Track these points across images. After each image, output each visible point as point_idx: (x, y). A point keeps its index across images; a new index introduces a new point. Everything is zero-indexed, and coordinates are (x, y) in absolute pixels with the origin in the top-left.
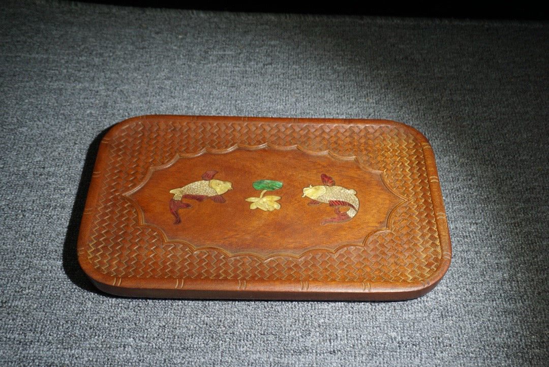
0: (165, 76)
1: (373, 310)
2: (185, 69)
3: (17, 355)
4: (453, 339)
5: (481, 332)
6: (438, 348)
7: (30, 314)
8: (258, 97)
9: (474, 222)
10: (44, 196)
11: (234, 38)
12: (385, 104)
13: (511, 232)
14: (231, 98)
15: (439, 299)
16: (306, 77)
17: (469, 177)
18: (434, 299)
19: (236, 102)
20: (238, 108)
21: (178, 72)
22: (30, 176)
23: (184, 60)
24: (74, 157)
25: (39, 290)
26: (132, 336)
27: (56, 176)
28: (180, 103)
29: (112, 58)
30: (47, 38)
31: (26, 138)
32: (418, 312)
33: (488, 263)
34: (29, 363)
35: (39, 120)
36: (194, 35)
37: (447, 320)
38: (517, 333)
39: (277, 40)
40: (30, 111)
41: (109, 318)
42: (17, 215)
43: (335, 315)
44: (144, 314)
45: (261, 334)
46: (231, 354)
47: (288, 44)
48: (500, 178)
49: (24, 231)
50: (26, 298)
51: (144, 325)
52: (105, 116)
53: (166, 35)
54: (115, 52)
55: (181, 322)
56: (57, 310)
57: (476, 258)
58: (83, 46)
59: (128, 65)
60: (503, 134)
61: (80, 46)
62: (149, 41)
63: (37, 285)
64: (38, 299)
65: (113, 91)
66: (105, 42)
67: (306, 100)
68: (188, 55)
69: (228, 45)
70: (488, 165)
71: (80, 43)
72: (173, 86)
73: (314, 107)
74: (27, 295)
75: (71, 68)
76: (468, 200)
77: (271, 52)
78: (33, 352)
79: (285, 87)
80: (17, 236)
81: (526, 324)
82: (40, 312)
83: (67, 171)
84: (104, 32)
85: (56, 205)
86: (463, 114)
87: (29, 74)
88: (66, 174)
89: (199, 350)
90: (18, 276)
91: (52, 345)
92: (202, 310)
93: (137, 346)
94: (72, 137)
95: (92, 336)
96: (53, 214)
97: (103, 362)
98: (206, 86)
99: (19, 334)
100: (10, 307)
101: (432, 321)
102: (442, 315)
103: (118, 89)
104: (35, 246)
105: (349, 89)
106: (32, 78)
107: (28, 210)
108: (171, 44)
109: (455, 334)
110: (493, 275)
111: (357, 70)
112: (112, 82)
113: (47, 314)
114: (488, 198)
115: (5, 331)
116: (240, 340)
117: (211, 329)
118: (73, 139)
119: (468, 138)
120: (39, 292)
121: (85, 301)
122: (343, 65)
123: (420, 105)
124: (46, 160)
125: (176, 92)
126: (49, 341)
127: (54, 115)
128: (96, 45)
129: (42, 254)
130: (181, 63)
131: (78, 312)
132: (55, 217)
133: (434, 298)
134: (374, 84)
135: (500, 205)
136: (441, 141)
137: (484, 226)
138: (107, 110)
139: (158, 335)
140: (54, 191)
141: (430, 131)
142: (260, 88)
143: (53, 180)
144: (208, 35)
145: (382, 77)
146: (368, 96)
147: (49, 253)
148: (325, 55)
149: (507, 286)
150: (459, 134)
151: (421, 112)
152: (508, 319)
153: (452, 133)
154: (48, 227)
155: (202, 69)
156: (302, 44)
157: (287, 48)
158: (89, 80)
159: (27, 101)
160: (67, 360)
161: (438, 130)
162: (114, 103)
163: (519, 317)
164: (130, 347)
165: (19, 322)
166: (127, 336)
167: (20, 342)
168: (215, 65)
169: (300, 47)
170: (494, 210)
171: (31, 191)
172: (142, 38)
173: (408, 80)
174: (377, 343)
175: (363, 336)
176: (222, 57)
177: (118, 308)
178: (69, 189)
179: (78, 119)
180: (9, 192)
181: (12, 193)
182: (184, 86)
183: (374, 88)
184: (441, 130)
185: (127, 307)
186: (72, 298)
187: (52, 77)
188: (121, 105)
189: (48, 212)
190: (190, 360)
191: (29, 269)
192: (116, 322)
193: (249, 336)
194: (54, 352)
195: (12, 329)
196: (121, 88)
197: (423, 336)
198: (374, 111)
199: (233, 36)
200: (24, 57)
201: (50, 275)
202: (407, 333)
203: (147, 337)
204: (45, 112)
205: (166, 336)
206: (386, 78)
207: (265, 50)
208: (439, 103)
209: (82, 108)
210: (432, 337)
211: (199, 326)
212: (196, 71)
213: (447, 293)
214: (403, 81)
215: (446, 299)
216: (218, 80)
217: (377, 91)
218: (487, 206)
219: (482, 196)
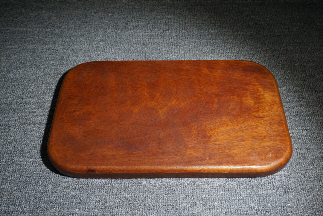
0: (100, 39)
1: (239, 188)
2: (113, 35)
4: (293, 208)
5: (312, 203)
6: (283, 214)
7: (12, 193)
9: (304, 129)
11: (144, 14)
14: (143, 52)
15: (283, 181)
18: (280, 181)
19: (146, 54)
20: (147, 58)
23: (112, 29)
24: (42, 91)
25: (18, 178)
26: (78, 208)
28: (110, 56)
30: (26, 18)
32: (269, 190)
35: (20, 69)
36: (119, 13)
37: (289, 195)
40: (14, 63)
41: (63, 196)
43: (213, 192)
44: (86, 193)
45: (164, 206)
47: (179, 18)
49: (9, 140)
50: (9, 182)
51: (86, 200)
52: (62, 65)
54: (69, 25)
55: (110, 198)
56: (30, 191)
58: (49, 22)
59: (77, 33)
61: (47, 22)
62: (90, 18)
63: (17, 174)
64: (17, 184)
65: (67, 49)
66: (63, 19)
68: (115, 26)
69: (141, 19)
70: (313, 91)
71: (47, 21)
72: (105, 46)
75: (41, 36)
79: (177, 44)
80: (5, 143)
82: (19, 192)
83: (37, 100)
84: (62, 13)
85: (30, 123)
87: (15, 40)
90: (5, 169)
92: (124, 189)
93: (81, 214)
96: (28, 128)
98: (126, 45)
99: (5, 207)
101: (278, 196)
102: (285, 191)
103: (70, 48)
104: (16, 149)
105: (219, 44)
106: (16, 43)
107: (12, 126)
108: (104, 19)
110: (319, 164)
111: (224, 32)
114: (314, 113)
116: (149, 210)
117: (130, 202)
118: (41, 80)
119: (298, 74)
121: (47, 185)
122: (214, 30)
123: (266, 53)
124: (24, 94)
125: (107, 49)
126: (24, 211)
127: (29, 65)
128: (57, 21)
129: (21, 154)
130: (111, 31)
131: (43, 191)
132: (29, 130)
134: (235, 41)
136: (281, 76)
137: (312, 132)
139: (95, 207)
140: (29, 113)
142: (161, 45)
143: (28, 106)
144: (128, 13)
145: (241, 36)
146: (231, 49)
147: (25, 154)
148: (203, 24)
150: (292, 71)
151: (267, 58)
153: (288, 71)
154: (24, 137)
156: (188, 17)
157: (178, 19)
159: (13, 57)
161: (278, 70)
164: (76, 214)
168: (132, 31)
169: (186, 19)
170: (318, 121)
171: (14, 114)
172: (86, 16)
173: (258, 38)
174: (241, 210)
175: (232, 206)
176: (137, 27)
177: (69, 189)
178: (38, 112)
179: (45, 68)
182: (112, 45)
183: (236, 44)
184: (281, 69)
185: (75, 188)
187: (29, 42)
188: (72, 58)
192: (68, 198)
193: (155, 207)
196: (72, 48)
197: (273, 206)
199: (144, 13)
200: (12, 30)
201: (25, 168)
202: (262, 204)
203: (87, 208)
204: (24, 64)
205: (100, 207)
206: (243, 37)
207: (164, 22)
208: (279, 52)
209: (47, 61)
210: (279, 206)
211: (122, 200)
212: (120, 36)
213: (288, 177)
214: (255, 39)
215: (288, 180)
216: (134, 41)
217: (238, 45)
218: (313, 118)
219: (310, 112)
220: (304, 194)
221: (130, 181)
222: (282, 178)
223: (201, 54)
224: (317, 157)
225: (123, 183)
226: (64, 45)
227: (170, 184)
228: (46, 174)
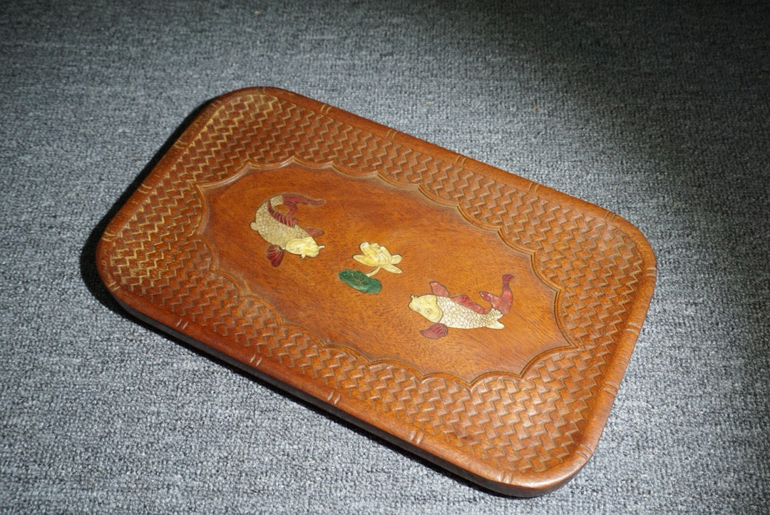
3: (15, 498)
8: (371, 106)
10: (55, 259)
13: (748, 318)
16: (444, 74)
17: (688, 232)
21: (253, 68)
27: (73, 230)
29: (156, 47)
31: (29, 171)
33: (710, 366)
34: (32, 510)
38: (751, 475)
42: (16, 289)
46: (323, 501)
48: (735, 233)
53: (236, 10)
57: (692, 358)
60: (742, 163)
67: (443, 110)
73: (455, 122)
74: (30, 408)
78: (37, 493)
81: (765, 462)
86: (682, 132)
89: (277, 493)
91: (64, 484)
94: (96, 170)
95: (123, 472)
97: (138, 510)
100: (5, 426)
112: (155, 84)
113: (59, 437)
120: (47, 404)
133: (627, 420)
135: (732, 275)
138: (148, 127)
141: (630, 159)
149: (738, 403)
152: (738, 453)
155: (288, 63)
160: (86, 506)
162: (158, 116)
163: (756, 450)
165: (18, 448)
166: (173, 472)
167: (20, 479)
180: (4, 254)
181: (9, 256)
186: (93, 413)
190: (264, 509)
191: (32, 370)
194: (69, 495)
195: (8, 460)
198: (546, 128)
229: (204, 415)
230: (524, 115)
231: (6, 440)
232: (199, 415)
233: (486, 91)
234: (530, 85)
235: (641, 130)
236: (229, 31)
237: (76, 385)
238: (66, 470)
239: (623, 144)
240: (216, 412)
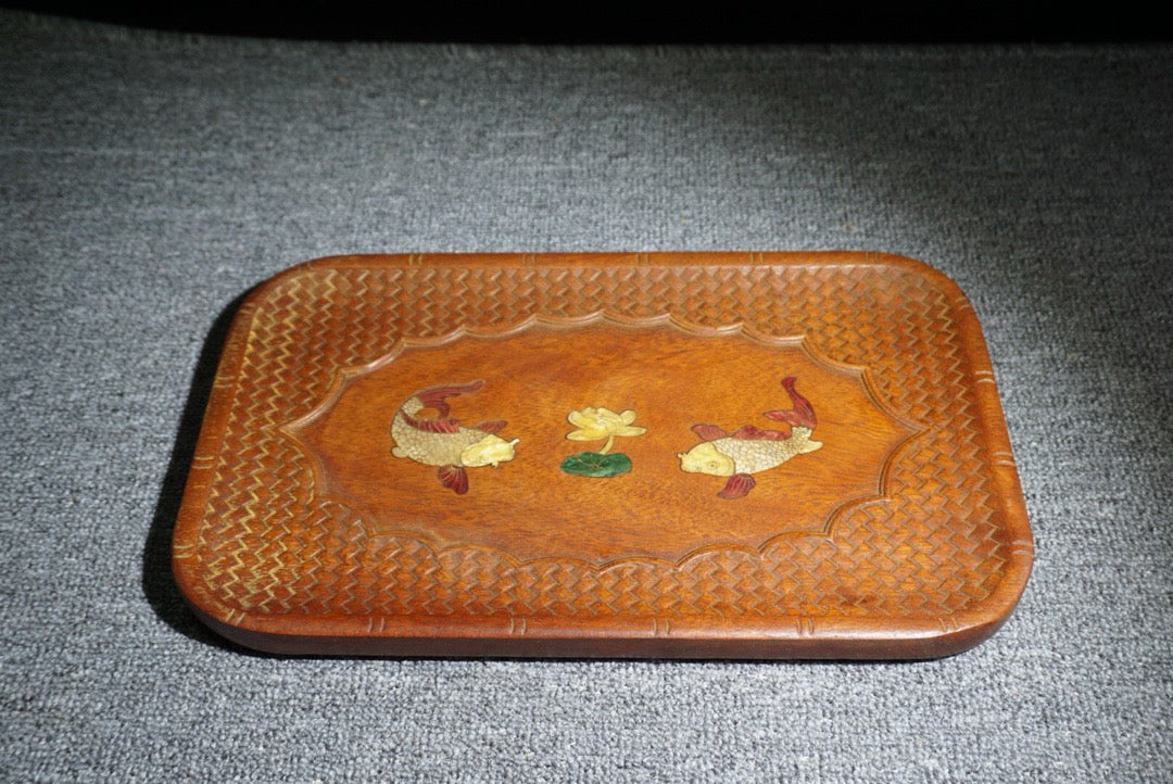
0: (389, 187)
1: (881, 706)
2: (434, 171)
4: (1074, 775)
5: (1140, 757)
7: (87, 726)
8: (598, 228)
9: (1108, 497)
10: (121, 456)
11: (542, 100)
12: (887, 234)
14: (539, 231)
15: (1036, 680)
16: (706, 180)
17: (1092, 395)
18: (1024, 680)
19: (549, 239)
21: (419, 178)
22: (90, 414)
23: (432, 152)
25: (107, 670)
26: (318, 775)
27: (149, 413)
29: (273, 152)
30: (130, 113)
31: (82, 330)
32: (989, 710)
33: (1147, 593)
35: (112, 290)
36: (453, 98)
37: (1057, 728)
39: (637, 103)
40: (92, 270)
41: (266, 734)
42: (60, 502)
43: (792, 719)
44: (347, 724)
45: (620, 767)
47: (662, 111)
48: (1164, 395)
49: (75, 537)
50: (77, 688)
51: (346, 748)
53: (391, 100)
54: (281, 138)
55: (433, 741)
56: (147, 715)
57: (1117, 582)
58: (209, 129)
59: (309, 166)
60: (1164, 297)
61: (203, 128)
62: (355, 112)
63: (103, 659)
64: (105, 691)
65: (276, 223)
66: (257, 119)
67: (707, 232)
68: (441, 140)
69: (529, 116)
70: (1133, 366)
71: (204, 123)
72: (408, 209)
74: (81, 681)
75: (182, 176)
76: (1092, 447)
77: (626, 129)
79: (658, 204)
80: (60, 547)
82: (110, 719)
83: (172, 400)
84: (256, 97)
85: (147, 477)
86: (1069, 254)
87: (92, 191)
88: (170, 407)
90: (62, 639)
92: (480, 711)
94: (185, 326)
95: (228, 776)
96: (140, 497)
98: (480, 207)
99: (61, 772)
100: (41, 710)
101: (1021, 731)
102: (1045, 716)
103: (286, 218)
104: (100, 569)
105: (804, 204)
106: (97, 200)
107: (85, 488)
108: (403, 118)
109: (1079, 762)
110: (1162, 620)
111: (820, 164)
112: (272, 203)
113: (126, 724)
114: (1139, 441)
115: (28, 765)
116: (570, 782)
117: (501, 756)
118: (186, 330)
119: (1082, 306)
120: (108, 674)
121: (211, 694)
122: (787, 153)
123: (968, 235)
124: (127, 376)
125: (415, 221)
127: (144, 278)
128: (238, 126)
129: (116, 587)
130: (425, 158)
131: (195, 718)
132: (145, 503)
133: (1024, 677)
134: (861, 192)
135: (1167, 458)
136: (1022, 314)
137: (1134, 508)
138: (263, 264)
139: (380, 772)
140: (145, 445)
141: (994, 294)
142: (603, 209)
143: (142, 421)
144: (485, 96)
145: (879, 176)
146: (847, 220)
147: (131, 586)
148: (747, 133)
150: (1061, 297)
151: (971, 250)
153: (1045, 295)
154: (129, 527)
155: (471, 171)
156: (694, 111)
157: (662, 119)
158: (224, 200)
159: (85, 249)
161: (1012, 292)
162: (277, 248)
165: (61, 744)
166: (309, 775)
168: (501, 159)
169: (690, 116)
170: (1155, 470)
171: (92, 447)
172: (340, 106)
173: (938, 181)
175: (858, 769)
176: (516, 143)
179: (198, 286)
180: (43, 450)
181: (49, 453)
182: (432, 208)
183: (862, 202)
184: (1019, 290)
185: (306, 707)
186: (181, 687)
187: (142, 197)
188: (292, 253)
189: (130, 493)
191: (85, 622)
192: (283, 741)
193: (590, 771)
195: (46, 761)
196: (292, 217)
197: (1003, 767)
199: (539, 97)
200: (83, 154)
201: (133, 635)
202: (964, 761)
203: (353, 777)
204: (125, 272)
205: (398, 774)
206: (888, 178)
207: (613, 126)
208: (1012, 229)
209: (206, 262)
210: (1024, 768)
211: (473, 749)
212: (459, 174)
213: (1054, 665)
214: (927, 184)
215: (1052, 678)
216: (509, 193)
217: (868, 207)
218: (1138, 460)
219: (1125, 438)
220: (1112, 725)
221: (499, 683)
222: (1033, 669)
223: (742, 237)
224: (1152, 596)
225: (476, 688)
226: (264, 209)
227: (642, 689)
228: (207, 656)
229: (356, 685)
230: (830, 236)
231: (41, 730)
232: (348, 686)
233: (769, 203)
234: (836, 194)
235: (1007, 253)
236: (381, 128)
237: (153, 644)
238: (138, 775)
239: (982, 273)
240: (376, 680)
